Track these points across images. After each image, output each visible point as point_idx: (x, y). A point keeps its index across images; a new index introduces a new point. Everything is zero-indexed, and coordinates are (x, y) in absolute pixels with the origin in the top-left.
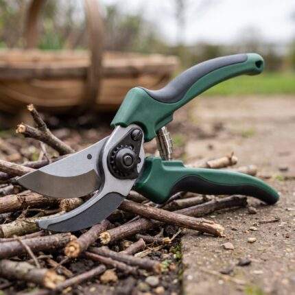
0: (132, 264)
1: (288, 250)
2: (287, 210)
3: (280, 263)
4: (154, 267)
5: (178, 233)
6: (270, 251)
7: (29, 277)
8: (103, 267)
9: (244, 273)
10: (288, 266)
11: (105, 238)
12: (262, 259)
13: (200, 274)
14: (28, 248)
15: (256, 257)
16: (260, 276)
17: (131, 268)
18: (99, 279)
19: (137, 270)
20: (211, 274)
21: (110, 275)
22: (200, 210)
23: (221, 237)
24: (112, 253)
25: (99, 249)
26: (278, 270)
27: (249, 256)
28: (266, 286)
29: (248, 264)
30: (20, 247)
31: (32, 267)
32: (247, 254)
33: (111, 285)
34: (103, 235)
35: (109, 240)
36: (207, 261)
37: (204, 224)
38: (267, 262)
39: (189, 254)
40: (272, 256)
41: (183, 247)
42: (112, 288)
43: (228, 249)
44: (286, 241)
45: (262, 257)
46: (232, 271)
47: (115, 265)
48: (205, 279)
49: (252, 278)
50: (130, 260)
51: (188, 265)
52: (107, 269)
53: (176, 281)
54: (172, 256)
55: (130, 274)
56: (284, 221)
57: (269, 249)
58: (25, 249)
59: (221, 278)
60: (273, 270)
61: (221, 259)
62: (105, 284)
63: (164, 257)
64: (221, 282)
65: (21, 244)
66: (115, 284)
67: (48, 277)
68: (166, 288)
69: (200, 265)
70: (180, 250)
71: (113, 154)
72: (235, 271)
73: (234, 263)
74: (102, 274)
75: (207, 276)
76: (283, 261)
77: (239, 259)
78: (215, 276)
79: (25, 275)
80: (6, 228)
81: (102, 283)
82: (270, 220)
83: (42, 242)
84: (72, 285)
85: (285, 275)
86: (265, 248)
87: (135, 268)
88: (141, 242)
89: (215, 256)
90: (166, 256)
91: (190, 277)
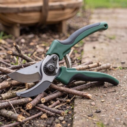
0: (53, 112)
1: (117, 105)
2: (120, 86)
3: (113, 111)
4: (62, 113)
5: (74, 97)
6: (110, 106)
7: (12, 117)
8: (42, 112)
9: (97, 116)
10: (116, 113)
11: (43, 100)
12: (106, 110)
13: (80, 116)
14: (12, 105)
15: (103, 109)
16: (104, 117)
17: (52, 114)
18: (40, 117)
19: (55, 114)
20: (84, 116)
21: (44, 116)
22: (83, 87)
23: (91, 99)
24: (45, 107)
25: (40, 105)
26: (111, 115)
27: (101, 108)
28: (105, 122)
29: (100, 112)
30: (8, 104)
31: (13, 113)
32: (100, 107)
33: (45, 120)
34: (42, 99)
35: (44, 101)
36: (83, 110)
37: (84, 94)
38: (107, 111)
39: (77, 107)
40: (110, 108)
41: (75, 104)
42: (45, 121)
43: (93, 105)
44: (117, 101)
45: (106, 109)
46: (92, 115)
47: (46, 112)
48: (81, 119)
49: (100, 118)
50: (52, 110)
51: (76, 112)
52: (43, 113)
53: (70, 118)
54: (70, 107)
55: (52, 116)
56: (118, 91)
57: (109, 105)
58: (11, 105)
59: (88, 118)
60: (109, 115)
61: (89, 109)
62: (43, 119)
63: (67, 108)
64: (88, 120)
65: (9, 103)
66: (46, 119)
67: (19, 117)
68: (66, 122)
69: (80, 112)
70: (73, 105)
71: (45, 66)
72: (94, 115)
73: (94, 111)
74: (41, 115)
75: (83, 117)
76: (114, 111)
77: (96, 110)
78: (86, 117)
79: (10, 116)
80: (3, 96)
81: (41, 119)
82: (112, 91)
83: (17, 102)
84: (29, 120)
85: (114, 117)
86: (108, 104)
87: (54, 114)
88: (58, 101)
89: (87, 108)
90: (68, 107)
91: (76, 118)
